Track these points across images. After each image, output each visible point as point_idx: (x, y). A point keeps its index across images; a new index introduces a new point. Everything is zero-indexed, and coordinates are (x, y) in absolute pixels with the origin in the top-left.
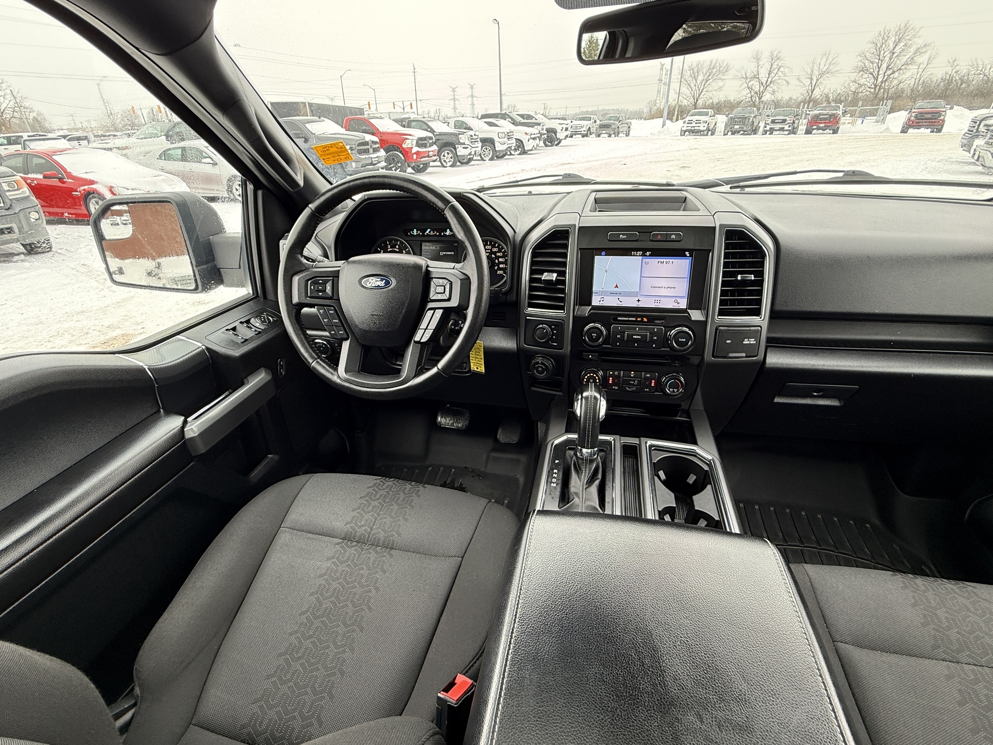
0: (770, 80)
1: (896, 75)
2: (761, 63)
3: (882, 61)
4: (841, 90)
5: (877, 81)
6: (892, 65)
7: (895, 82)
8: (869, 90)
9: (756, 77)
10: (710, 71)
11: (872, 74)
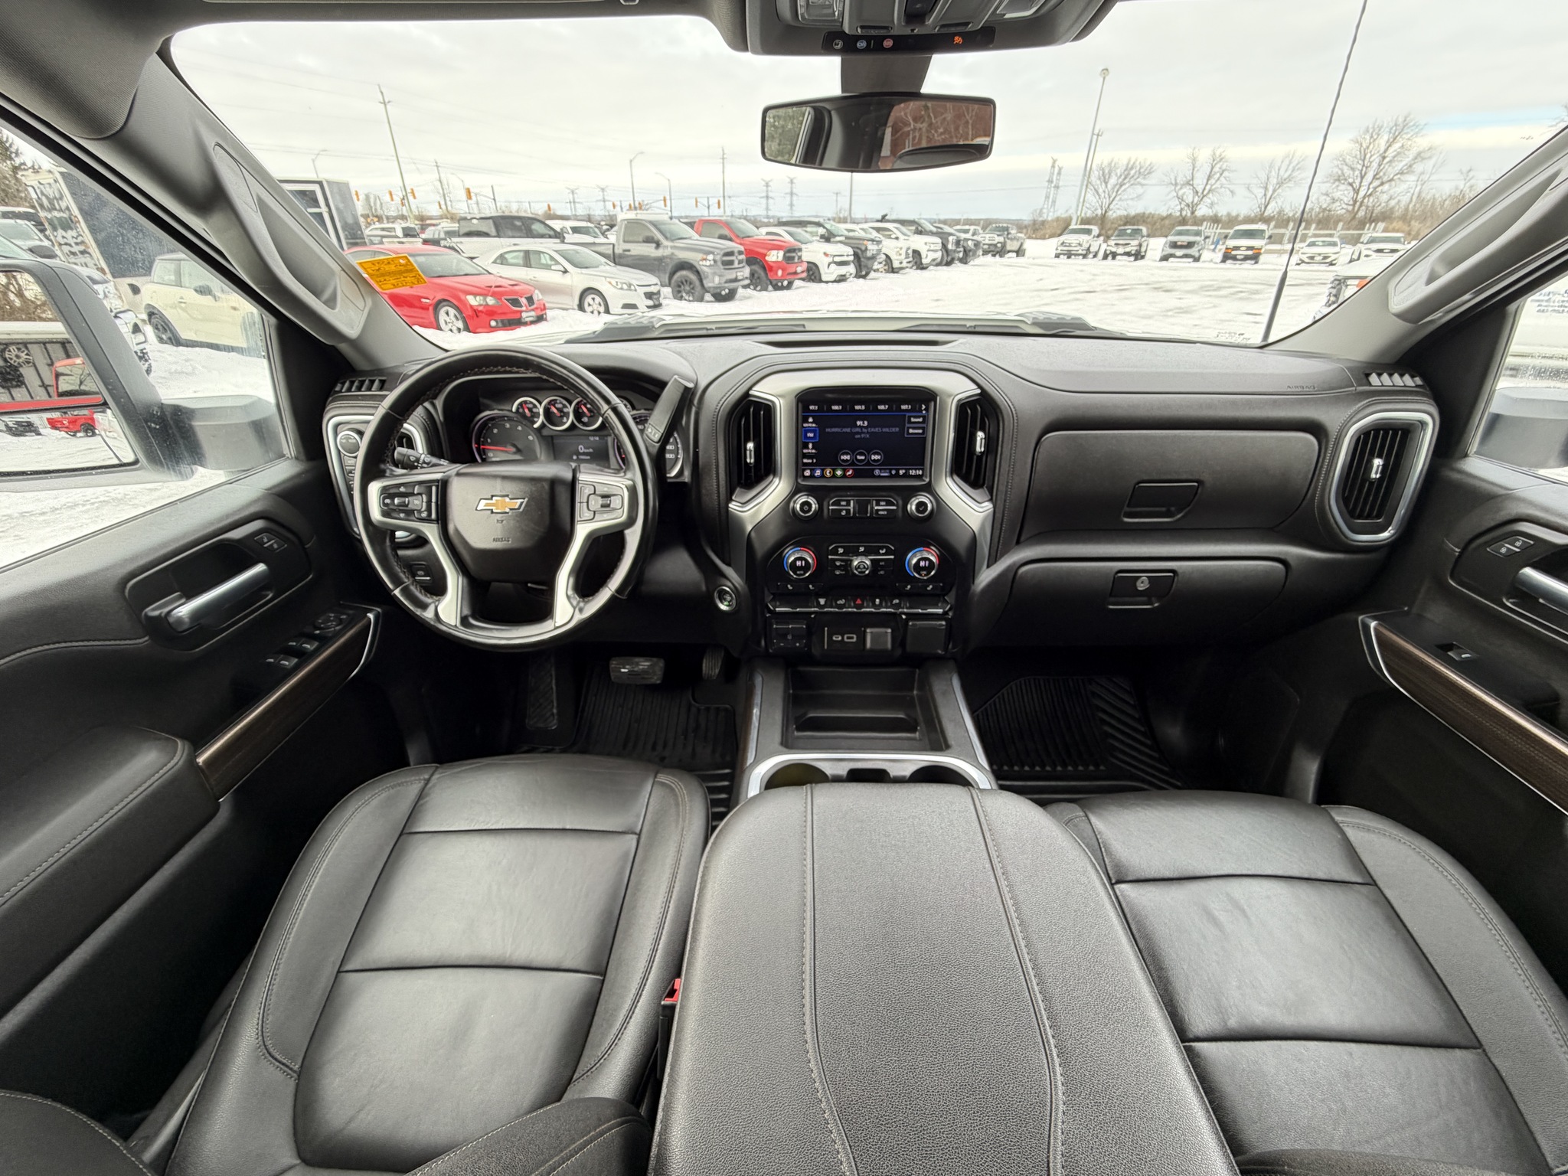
0: (1208, 187)
1: (1386, 187)
2: (1198, 165)
3: (1367, 168)
4: (1305, 205)
5: (1358, 194)
6: (1381, 174)
8: (1345, 206)
10: (1126, 173)
11: (1352, 186)
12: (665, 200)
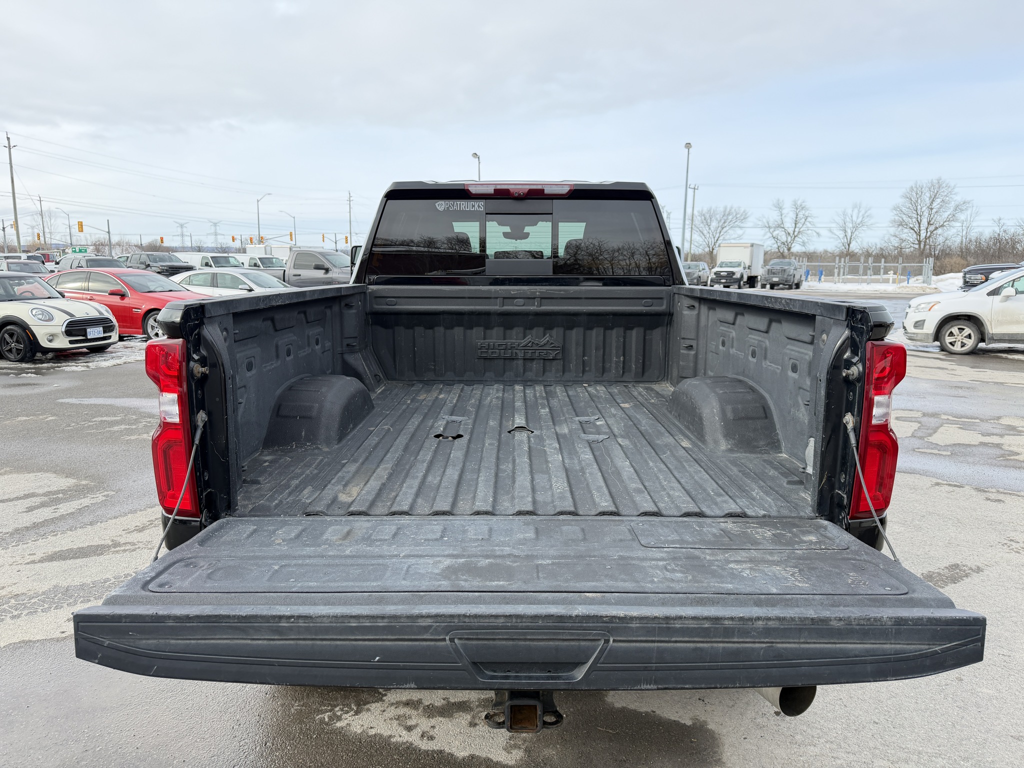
0: (797, 230)
1: (940, 231)
2: (784, 211)
3: (921, 216)
4: (881, 244)
5: (920, 236)
6: (933, 221)
7: (940, 240)
8: (912, 245)
9: (780, 226)
10: (725, 218)
11: (913, 230)
12: (291, 235)
